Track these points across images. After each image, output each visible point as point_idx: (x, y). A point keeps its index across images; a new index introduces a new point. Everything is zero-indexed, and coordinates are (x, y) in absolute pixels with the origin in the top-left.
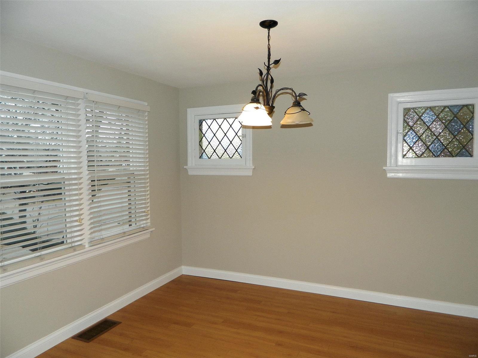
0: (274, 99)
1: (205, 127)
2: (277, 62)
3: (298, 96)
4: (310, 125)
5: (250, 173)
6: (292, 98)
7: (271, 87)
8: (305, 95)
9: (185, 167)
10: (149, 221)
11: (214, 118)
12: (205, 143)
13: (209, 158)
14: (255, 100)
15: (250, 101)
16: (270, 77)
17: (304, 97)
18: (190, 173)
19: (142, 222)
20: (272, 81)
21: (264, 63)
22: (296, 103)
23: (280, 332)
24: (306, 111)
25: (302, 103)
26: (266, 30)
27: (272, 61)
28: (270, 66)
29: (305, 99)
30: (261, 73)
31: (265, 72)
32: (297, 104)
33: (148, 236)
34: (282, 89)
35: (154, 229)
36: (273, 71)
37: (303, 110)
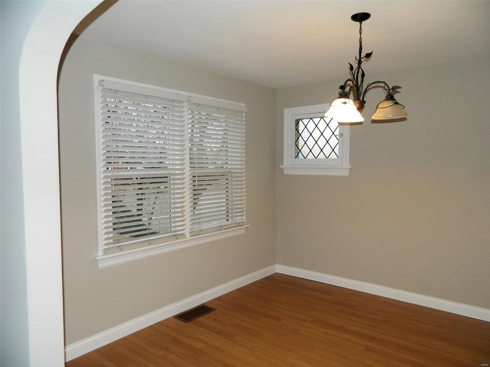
0: (364, 94)
1: (301, 127)
2: (368, 55)
3: (391, 89)
4: (404, 119)
5: (347, 174)
6: (384, 91)
7: (362, 82)
8: (399, 87)
9: (280, 167)
10: (244, 217)
11: (311, 117)
12: (301, 142)
13: (305, 158)
14: (343, 95)
16: (360, 70)
17: (398, 90)
18: (286, 172)
19: (238, 218)
20: (363, 75)
21: (356, 57)
22: (389, 97)
23: (372, 339)
24: (399, 104)
25: (396, 96)
26: (358, 23)
27: (363, 55)
28: (362, 60)
29: (399, 92)
30: (352, 68)
31: (355, 66)
32: (390, 97)
33: (244, 231)
34: (374, 83)
35: (249, 225)
36: (364, 65)
37: (397, 103)
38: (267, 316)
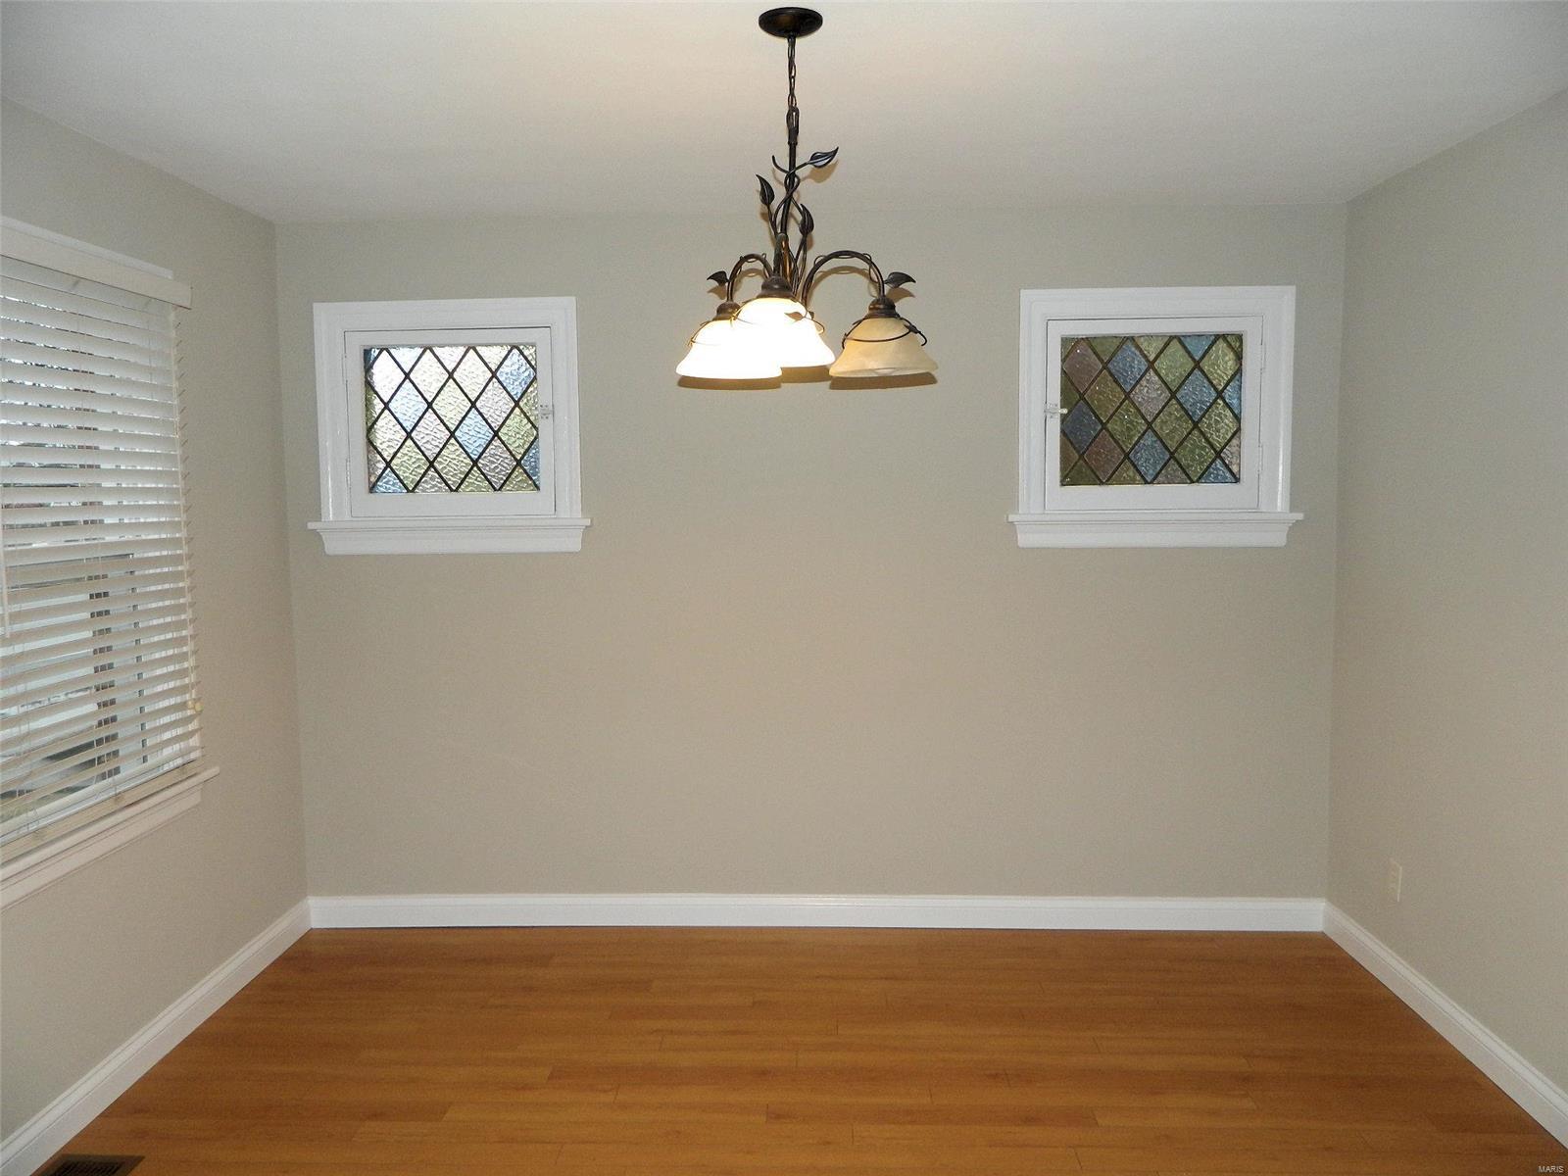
0: (807, 292)
2: (824, 160)
3: (887, 282)
4: (927, 379)
5: (573, 543)
6: (869, 287)
7: (804, 245)
8: (909, 279)
9: (311, 526)
10: (194, 741)
11: (427, 342)
13: (408, 491)
15: (759, 290)
16: (795, 212)
17: (906, 286)
18: (334, 546)
19: (167, 751)
20: (807, 227)
21: (773, 157)
22: (882, 306)
23: (762, 1074)
24: (920, 333)
25: (900, 307)
26: (782, 43)
27: (803, 155)
28: (797, 172)
29: (910, 295)
30: (767, 194)
31: (780, 193)
32: (884, 308)
33: (195, 799)
34: (837, 255)
35: (214, 771)
36: (806, 194)
37: (912, 329)
38: (375, 1115)
